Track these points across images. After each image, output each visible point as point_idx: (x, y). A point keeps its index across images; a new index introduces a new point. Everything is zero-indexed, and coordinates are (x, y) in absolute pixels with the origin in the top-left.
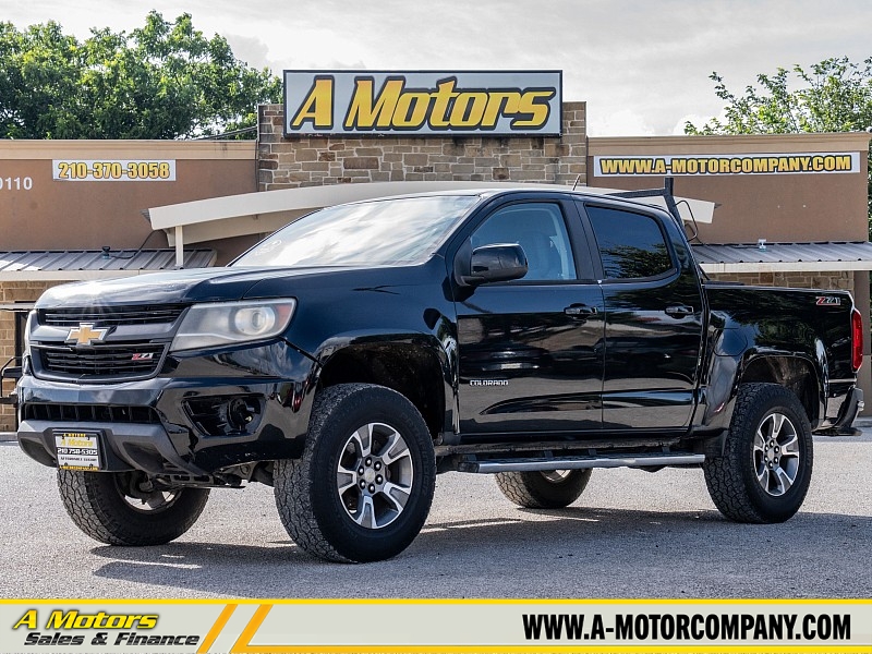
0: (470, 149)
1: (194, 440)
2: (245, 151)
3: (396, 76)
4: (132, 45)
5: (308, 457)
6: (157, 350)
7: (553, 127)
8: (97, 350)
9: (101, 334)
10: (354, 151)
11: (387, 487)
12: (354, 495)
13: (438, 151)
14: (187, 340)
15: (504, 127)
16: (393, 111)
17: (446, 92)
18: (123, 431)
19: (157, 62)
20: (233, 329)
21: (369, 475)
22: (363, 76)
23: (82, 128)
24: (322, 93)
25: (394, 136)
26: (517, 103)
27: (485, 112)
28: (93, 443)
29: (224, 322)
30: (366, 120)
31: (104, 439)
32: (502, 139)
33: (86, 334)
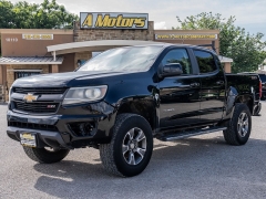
0: (126, 32)
1: (71, 137)
2: (70, 32)
3: (108, 14)
4: (41, 7)
5: (113, 142)
6: (57, 104)
7: (146, 27)
8: (34, 103)
9: (36, 98)
10: (97, 32)
11: (138, 149)
12: (128, 154)
13: (118, 33)
14: (68, 101)
15: (134, 27)
16: (107, 23)
17: (120, 18)
18: (44, 134)
19: (47, 11)
20: (85, 97)
21: (132, 146)
22: (99, 14)
23: (31, 26)
24: (89, 18)
25: (107, 29)
26: (137, 21)
27: (129, 23)
28: (34, 138)
29: (81, 94)
30: (100, 25)
31: (37, 136)
32: (134, 30)
33: (30, 97)
